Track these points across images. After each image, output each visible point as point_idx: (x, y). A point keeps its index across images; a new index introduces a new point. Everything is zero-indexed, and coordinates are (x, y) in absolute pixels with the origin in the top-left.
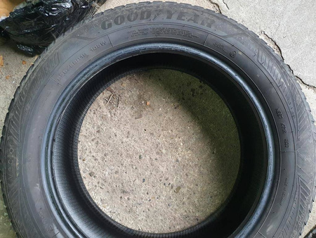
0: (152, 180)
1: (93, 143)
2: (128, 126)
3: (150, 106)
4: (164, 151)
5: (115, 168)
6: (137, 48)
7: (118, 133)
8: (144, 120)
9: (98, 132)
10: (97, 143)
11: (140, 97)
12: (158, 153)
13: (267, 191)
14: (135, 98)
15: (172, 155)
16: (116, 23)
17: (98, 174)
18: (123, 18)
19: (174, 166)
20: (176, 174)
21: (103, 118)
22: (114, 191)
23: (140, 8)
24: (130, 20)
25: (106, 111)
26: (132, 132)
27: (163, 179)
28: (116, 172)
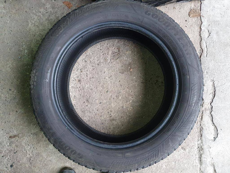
0: (104, 106)
1: (92, 68)
2: (113, 73)
3: (131, 72)
4: (120, 98)
5: (92, 87)
6: (150, 34)
7: (107, 72)
8: (123, 76)
9: (98, 64)
10: (94, 69)
11: (130, 64)
12: (117, 96)
13: (142, 141)
14: (127, 63)
15: (122, 103)
16: (153, 16)
17: (83, 83)
18: (157, 16)
19: (119, 108)
20: (117, 112)
21: (105, 60)
22: (83, 96)
23: (168, 20)
24: (159, 20)
25: (109, 58)
26: (113, 77)
27: (110, 110)
28: (91, 89)
